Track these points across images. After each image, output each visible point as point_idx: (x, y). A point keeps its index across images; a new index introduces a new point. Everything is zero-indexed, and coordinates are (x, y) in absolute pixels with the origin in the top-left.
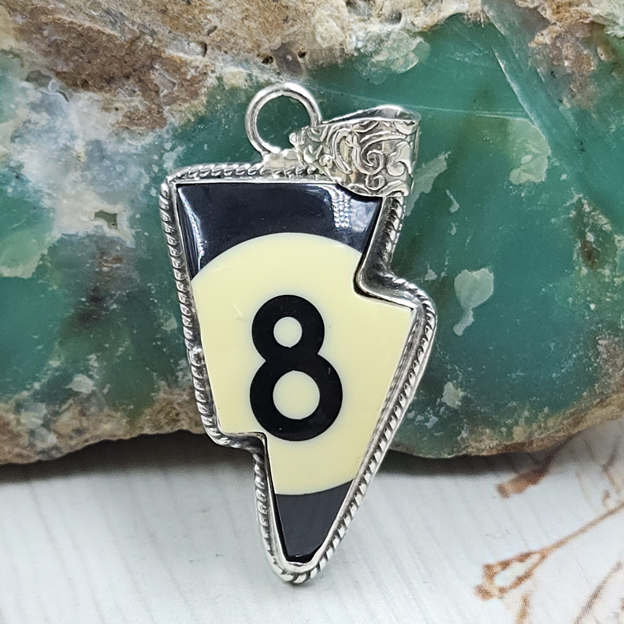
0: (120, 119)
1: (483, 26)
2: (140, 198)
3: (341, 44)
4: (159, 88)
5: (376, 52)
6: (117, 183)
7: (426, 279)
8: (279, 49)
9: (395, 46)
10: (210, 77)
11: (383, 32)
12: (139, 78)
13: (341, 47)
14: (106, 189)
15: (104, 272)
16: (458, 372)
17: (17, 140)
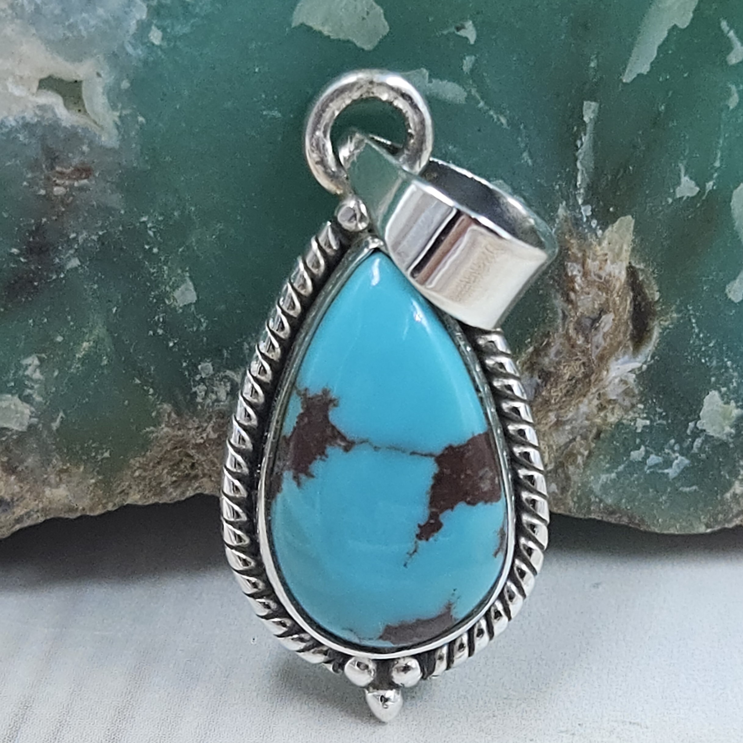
2: (130, 49)
6: (84, 21)
7: (678, 196)
15: (56, 196)
16: (731, 370)
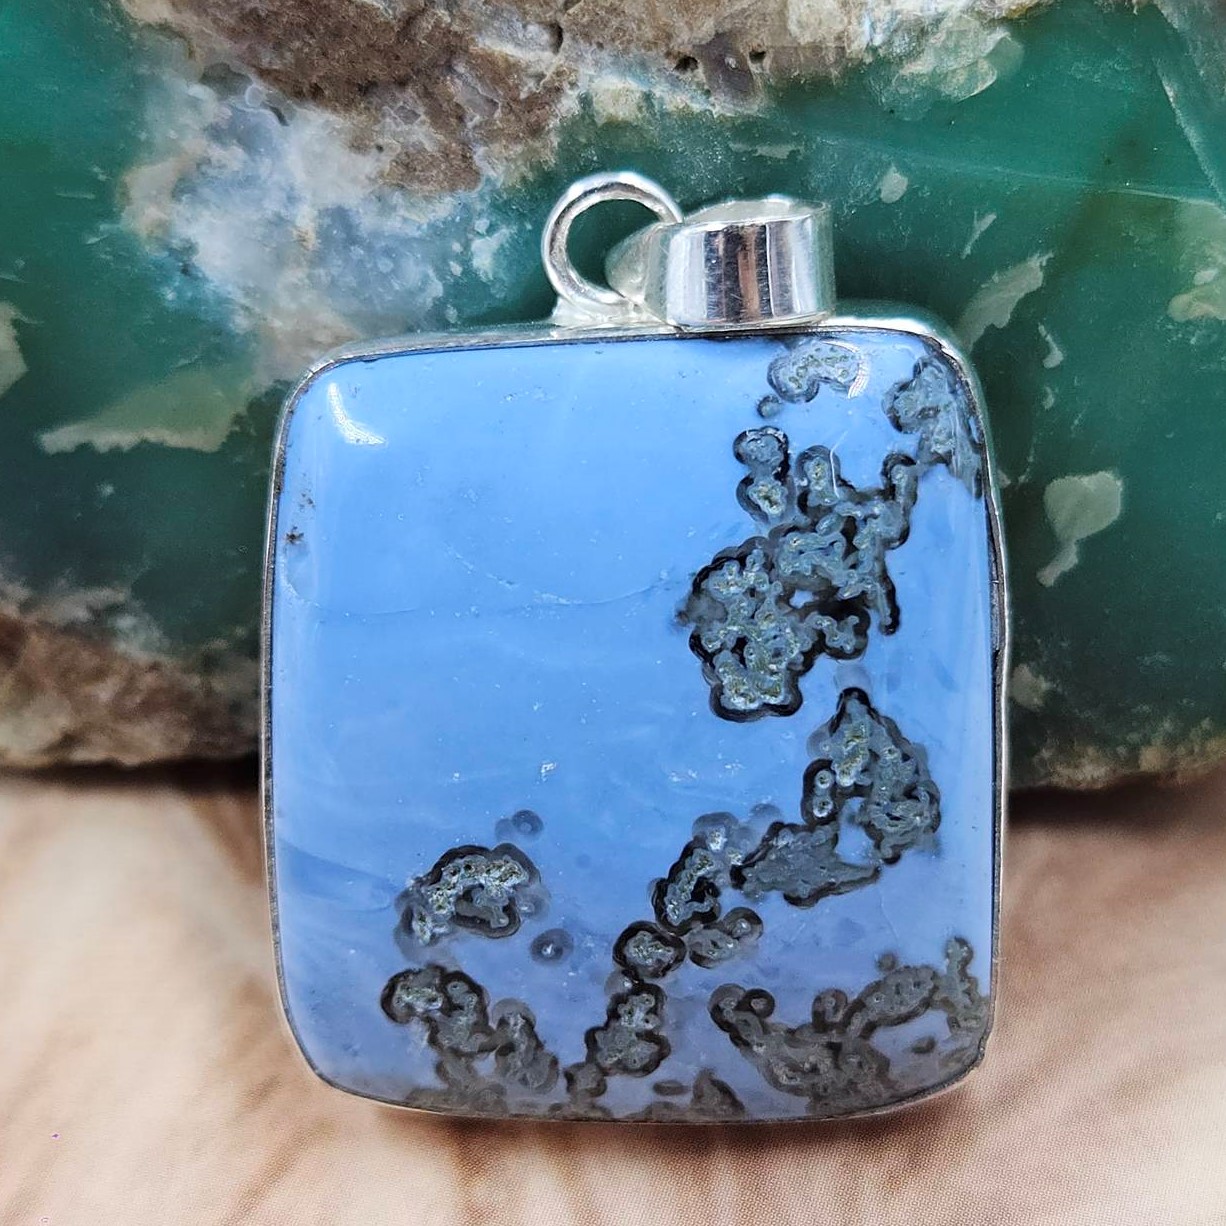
0: (387, 168)
1: (1135, 12)
3: (839, 38)
4: (464, 110)
5: (912, 55)
8: (709, 44)
9: (951, 44)
10: (568, 96)
11: (927, 13)
12: (426, 89)
13: (838, 44)
14: (355, 305)
17: (184, 198)
